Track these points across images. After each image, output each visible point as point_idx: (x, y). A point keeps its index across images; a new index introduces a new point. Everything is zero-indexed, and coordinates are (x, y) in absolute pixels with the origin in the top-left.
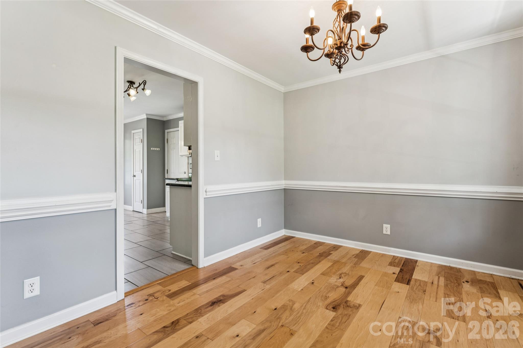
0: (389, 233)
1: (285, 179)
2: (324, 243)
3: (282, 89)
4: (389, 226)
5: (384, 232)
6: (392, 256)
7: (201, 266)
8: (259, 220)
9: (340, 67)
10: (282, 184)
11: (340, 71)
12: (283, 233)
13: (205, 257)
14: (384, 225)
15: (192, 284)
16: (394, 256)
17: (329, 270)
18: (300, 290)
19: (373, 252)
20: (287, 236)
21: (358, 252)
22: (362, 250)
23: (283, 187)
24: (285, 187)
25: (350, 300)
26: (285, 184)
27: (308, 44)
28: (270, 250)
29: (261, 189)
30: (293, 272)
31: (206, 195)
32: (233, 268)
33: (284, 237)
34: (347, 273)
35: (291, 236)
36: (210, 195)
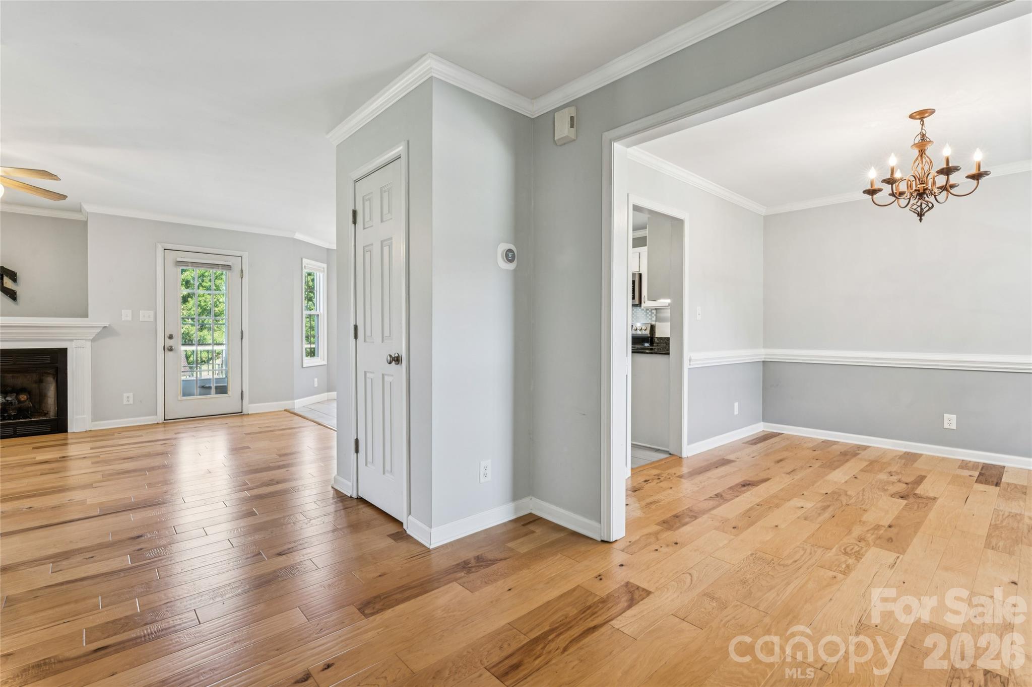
0: (954, 427)
1: (764, 347)
2: (838, 442)
3: (763, 211)
4: (954, 417)
5: (946, 426)
6: (960, 460)
7: (684, 455)
8: (736, 404)
9: (921, 215)
10: (762, 354)
11: (921, 220)
12: (761, 428)
13: (688, 445)
14: (945, 415)
15: (693, 471)
16: (963, 460)
17: (869, 468)
18: (843, 481)
19: (926, 455)
20: (768, 433)
21: (903, 453)
22: (906, 452)
23: (761, 358)
24: (765, 358)
25: (919, 493)
26: (766, 355)
27: (873, 188)
28: (759, 445)
29: (726, 362)
30: (819, 467)
31: (690, 365)
32: (727, 460)
33: (762, 434)
34: (899, 472)
35: (777, 433)
36: (694, 365)
